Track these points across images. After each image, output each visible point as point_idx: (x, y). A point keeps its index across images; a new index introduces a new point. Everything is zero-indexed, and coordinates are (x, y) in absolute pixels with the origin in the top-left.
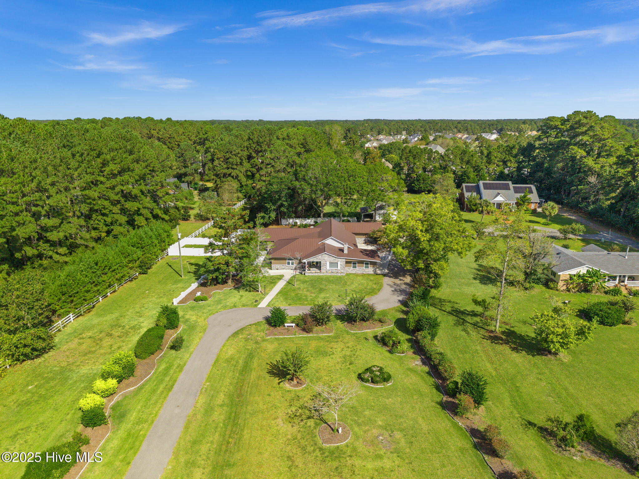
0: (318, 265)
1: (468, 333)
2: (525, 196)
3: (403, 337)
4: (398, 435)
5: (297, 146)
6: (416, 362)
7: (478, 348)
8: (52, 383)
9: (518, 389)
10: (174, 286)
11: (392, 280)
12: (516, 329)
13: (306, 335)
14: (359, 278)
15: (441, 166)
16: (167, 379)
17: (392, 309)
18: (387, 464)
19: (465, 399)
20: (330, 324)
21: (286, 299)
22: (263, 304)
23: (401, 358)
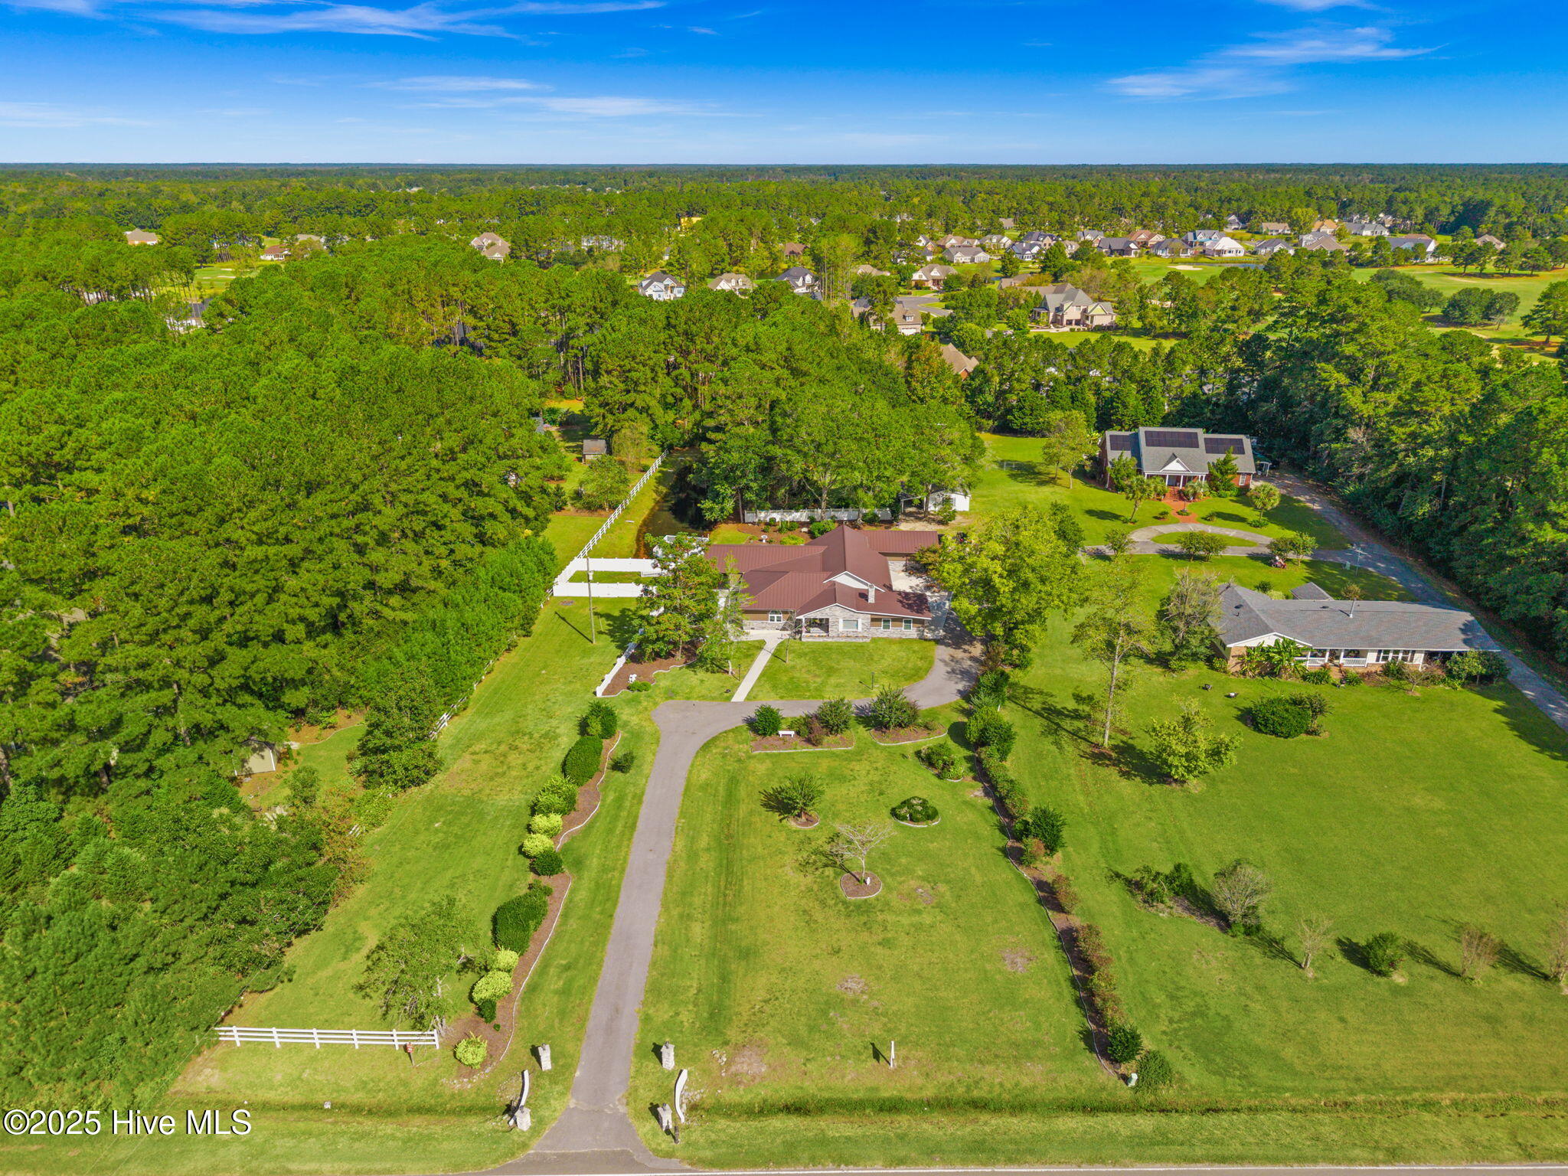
0: (823, 624)
1: (1061, 748)
2: (1226, 462)
3: (959, 753)
4: (943, 888)
5: (775, 365)
6: (976, 792)
7: (1072, 771)
8: (465, 820)
9: (1114, 832)
10: (585, 661)
11: (950, 651)
12: (1136, 743)
13: (811, 749)
14: (895, 647)
15: (1069, 377)
16: (624, 814)
17: (945, 707)
18: (927, 919)
19: (1032, 844)
20: (847, 733)
21: (774, 687)
22: (740, 696)
23: (954, 786)
